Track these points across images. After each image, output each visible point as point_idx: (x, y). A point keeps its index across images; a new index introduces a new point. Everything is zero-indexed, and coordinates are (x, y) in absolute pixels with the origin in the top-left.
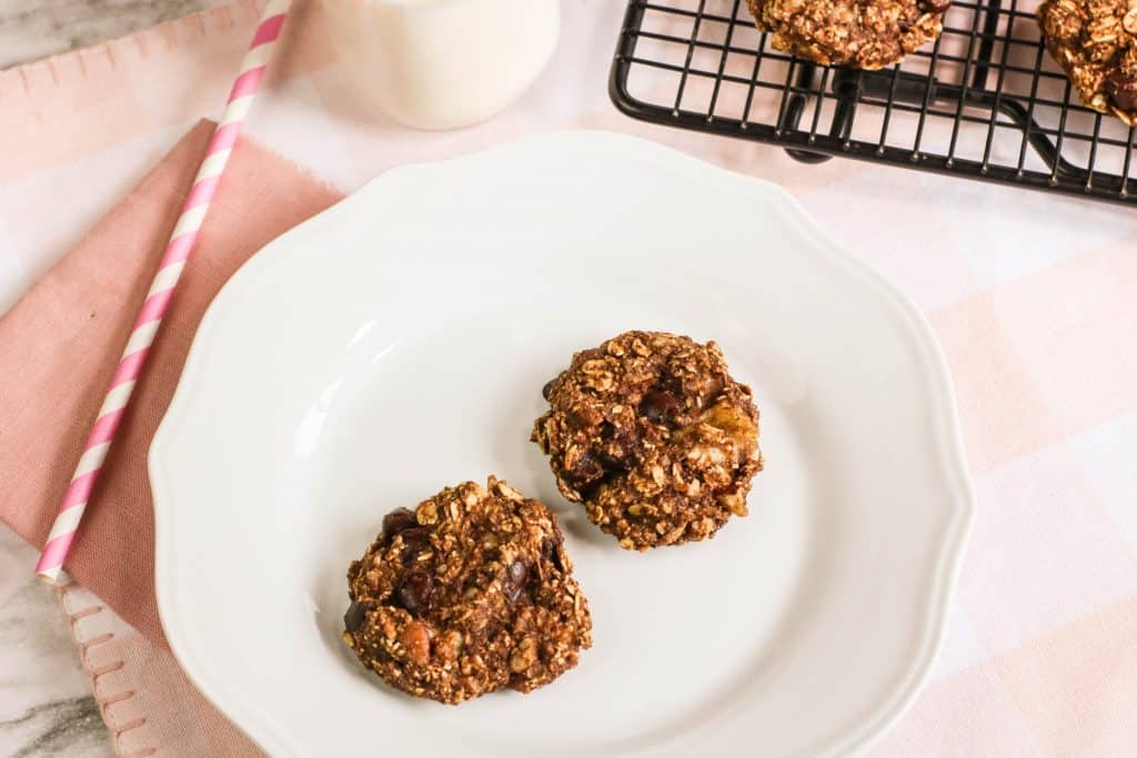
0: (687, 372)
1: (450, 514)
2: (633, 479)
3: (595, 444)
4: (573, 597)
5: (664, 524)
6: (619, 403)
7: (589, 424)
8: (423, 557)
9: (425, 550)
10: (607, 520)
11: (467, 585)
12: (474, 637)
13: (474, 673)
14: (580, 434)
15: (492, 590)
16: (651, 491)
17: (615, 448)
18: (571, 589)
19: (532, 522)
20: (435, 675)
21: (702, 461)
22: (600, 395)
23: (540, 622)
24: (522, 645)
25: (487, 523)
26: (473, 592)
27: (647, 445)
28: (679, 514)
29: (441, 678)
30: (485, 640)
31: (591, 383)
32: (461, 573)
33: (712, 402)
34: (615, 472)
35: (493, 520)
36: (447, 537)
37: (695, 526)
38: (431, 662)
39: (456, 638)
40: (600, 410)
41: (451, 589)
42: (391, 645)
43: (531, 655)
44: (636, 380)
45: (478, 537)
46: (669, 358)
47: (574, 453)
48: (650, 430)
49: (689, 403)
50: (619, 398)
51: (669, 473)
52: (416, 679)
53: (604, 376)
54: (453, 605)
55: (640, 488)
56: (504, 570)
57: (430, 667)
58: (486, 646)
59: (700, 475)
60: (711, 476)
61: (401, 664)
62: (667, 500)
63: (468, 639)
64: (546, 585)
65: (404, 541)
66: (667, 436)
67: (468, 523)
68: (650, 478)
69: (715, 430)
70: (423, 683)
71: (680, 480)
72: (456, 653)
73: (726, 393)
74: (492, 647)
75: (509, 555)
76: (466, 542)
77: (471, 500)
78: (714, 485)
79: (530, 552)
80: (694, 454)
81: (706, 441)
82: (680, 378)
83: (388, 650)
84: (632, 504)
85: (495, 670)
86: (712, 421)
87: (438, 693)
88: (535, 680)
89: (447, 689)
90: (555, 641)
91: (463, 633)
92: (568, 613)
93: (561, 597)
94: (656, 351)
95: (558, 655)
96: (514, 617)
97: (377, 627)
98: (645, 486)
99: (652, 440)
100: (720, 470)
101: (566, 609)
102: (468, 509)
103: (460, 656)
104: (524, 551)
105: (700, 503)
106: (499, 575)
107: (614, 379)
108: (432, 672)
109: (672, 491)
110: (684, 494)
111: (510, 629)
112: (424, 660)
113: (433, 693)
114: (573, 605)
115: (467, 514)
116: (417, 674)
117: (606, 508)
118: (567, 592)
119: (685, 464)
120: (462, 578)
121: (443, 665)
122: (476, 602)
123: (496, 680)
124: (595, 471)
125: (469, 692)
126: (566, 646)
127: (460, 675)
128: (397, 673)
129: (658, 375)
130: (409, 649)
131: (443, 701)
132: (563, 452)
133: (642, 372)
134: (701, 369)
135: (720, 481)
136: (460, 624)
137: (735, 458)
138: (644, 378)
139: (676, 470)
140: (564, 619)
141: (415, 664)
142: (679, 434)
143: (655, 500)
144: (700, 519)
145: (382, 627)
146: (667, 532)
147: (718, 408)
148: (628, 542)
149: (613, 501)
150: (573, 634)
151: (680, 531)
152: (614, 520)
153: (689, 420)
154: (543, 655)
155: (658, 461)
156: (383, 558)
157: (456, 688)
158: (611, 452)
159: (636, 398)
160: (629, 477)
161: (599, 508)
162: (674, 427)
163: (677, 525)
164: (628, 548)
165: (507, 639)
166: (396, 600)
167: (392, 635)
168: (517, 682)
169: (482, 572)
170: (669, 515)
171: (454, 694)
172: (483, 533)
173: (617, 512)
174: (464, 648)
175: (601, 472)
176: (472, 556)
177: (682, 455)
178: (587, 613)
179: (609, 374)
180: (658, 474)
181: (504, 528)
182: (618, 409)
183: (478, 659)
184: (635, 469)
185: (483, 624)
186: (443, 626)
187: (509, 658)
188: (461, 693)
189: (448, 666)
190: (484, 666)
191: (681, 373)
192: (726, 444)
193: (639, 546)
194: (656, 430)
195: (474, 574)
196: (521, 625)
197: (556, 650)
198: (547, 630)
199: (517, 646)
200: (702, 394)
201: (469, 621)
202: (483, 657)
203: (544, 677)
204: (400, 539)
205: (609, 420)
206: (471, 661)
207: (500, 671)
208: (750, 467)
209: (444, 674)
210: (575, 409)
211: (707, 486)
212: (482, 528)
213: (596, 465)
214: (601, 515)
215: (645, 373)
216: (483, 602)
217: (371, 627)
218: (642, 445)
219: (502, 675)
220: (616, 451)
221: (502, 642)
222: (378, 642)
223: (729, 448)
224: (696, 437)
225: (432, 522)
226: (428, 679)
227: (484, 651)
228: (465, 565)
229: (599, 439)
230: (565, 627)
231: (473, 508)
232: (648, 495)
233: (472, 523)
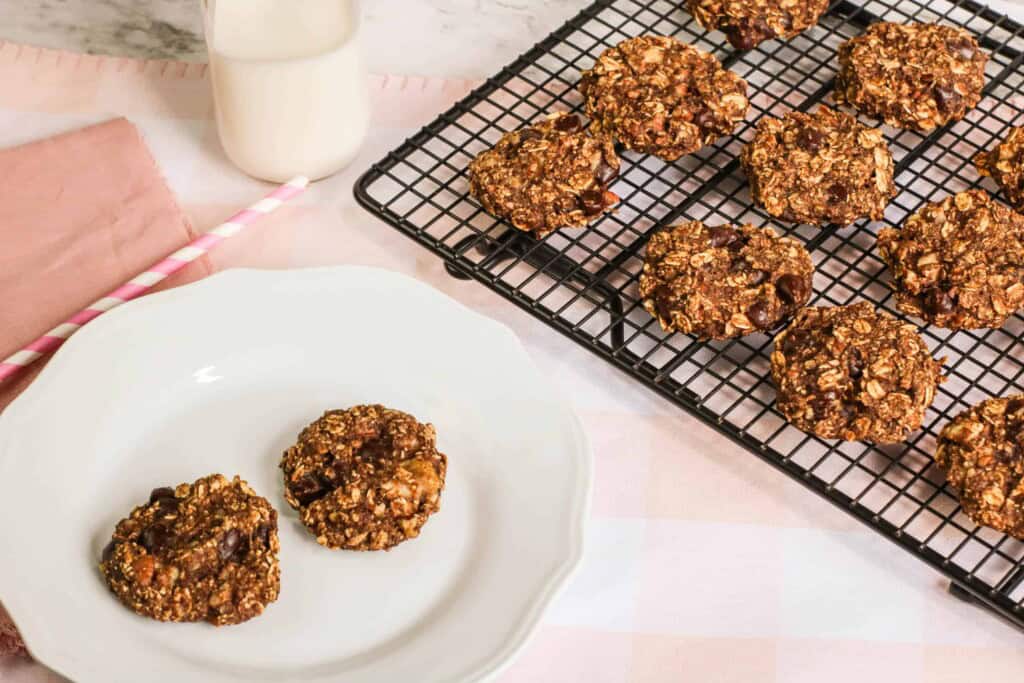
0: (399, 432)
1: (198, 493)
2: (337, 494)
3: (318, 467)
4: (270, 565)
5: (351, 530)
6: (343, 443)
7: (316, 452)
8: (169, 517)
9: (172, 514)
10: (312, 521)
11: (194, 538)
12: (187, 575)
13: (182, 601)
14: (309, 458)
15: (209, 544)
16: (348, 504)
17: (330, 471)
18: (270, 560)
19: (254, 507)
20: (152, 595)
21: (392, 492)
22: (332, 436)
23: (239, 575)
24: (221, 588)
25: (222, 502)
26: (195, 543)
27: (354, 474)
28: (364, 525)
29: (155, 598)
30: (196, 580)
31: (328, 428)
32: (192, 530)
33: (411, 455)
34: (326, 488)
35: (226, 500)
36: (190, 506)
37: (374, 535)
38: (151, 585)
39: (174, 573)
40: (327, 445)
41: (181, 539)
42: (127, 567)
43: (225, 594)
44: (360, 431)
45: (213, 510)
46: (389, 421)
47: (301, 470)
48: (360, 465)
49: (395, 454)
50: (345, 441)
51: (364, 494)
52: (138, 596)
53: (339, 425)
54: (178, 549)
55: (340, 502)
56: (222, 533)
57: (150, 588)
58: (195, 584)
59: (388, 502)
60: (397, 504)
61: (129, 583)
62: (357, 512)
63: (183, 575)
64: (252, 552)
65: (160, 505)
66: (372, 472)
67: (208, 500)
68: (349, 495)
69: (406, 473)
70: (144, 601)
71: (371, 501)
72: (172, 584)
73: (423, 451)
74: (199, 585)
75: (228, 524)
76: (203, 513)
77: (215, 486)
78: (397, 512)
79: (246, 527)
80: (387, 486)
81: (397, 478)
82: (392, 436)
83: (123, 571)
84: (332, 512)
85: (197, 602)
86: (407, 468)
87: (152, 609)
88: (225, 616)
89: (158, 608)
90: (245, 591)
91: (180, 571)
92: (262, 574)
93: (260, 563)
94: (381, 416)
95: (245, 600)
96: (220, 569)
97: (120, 554)
98: (344, 500)
99: (359, 472)
100: (404, 501)
101: (261, 571)
102: (212, 491)
103: (175, 587)
104: (242, 525)
105: (383, 521)
106: (217, 536)
107: (346, 428)
108: (149, 593)
109: (364, 508)
110: (371, 512)
111: (216, 577)
112: (146, 582)
113: (148, 608)
114: (267, 571)
115: (209, 494)
116: (139, 592)
117: (313, 511)
118: (266, 561)
119: (378, 492)
120: (191, 533)
121: (159, 590)
122: (195, 549)
123: (196, 610)
124: (311, 485)
125: (175, 614)
126: (253, 595)
127: (171, 601)
128: (125, 589)
129: (379, 432)
130: (137, 572)
131: (153, 617)
132: (293, 470)
133: (367, 428)
134: (409, 431)
135: (402, 510)
136: (179, 562)
137: (418, 496)
138: (367, 431)
139: (370, 494)
140: (258, 577)
141: (139, 583)
142: (381, 472)
143: (348, 512)
144: (378, 531)
145: (123, 554)
146: (353, 535)
147: (414, 460)
148: (323, 539)
149: (318, 507)
150: (262, 590)
151: (363, 536)
152: (317, 522)
153: (390, 463)
154: (235, 598)
155: (359, 486)
156: (141, 514)
157: (165, 609)
158: (327, 473)
159: (358, 444)
160: (335, 493)
161: (308, 511)
162: (378, 466)
163: (360, 533)
164: (322, 544)
165: (212, 582)
166: (141, 541)
167: (129, 561)
168: (212, 617)
169: (206, 532)
170: (356, 523)
171: (163, 614)
172: (217, 509)
173: (320, 516)
174: (179, 582)
175: (317, 488)
176: (203, 521)
177: (378, 485)
178: (278, 580)
179: (343, 424)
180: (356, 494)
181: (232, 507)
182: (340, 447)
183: (187, 591)
184: (340, 488)
185: (197, 566)
186: (167, 563)
187: (210, 596)
188: (169, 613)
189: (163, 591)
190: (189, 597)
191: (395, 432)
192: (413, 484)
193: (331, 545)
194: (365, 467)
195: (200, 532)
196: (224, 575)
197: (244, 596)
198: (243, 582)
199: (218, 588)
200: (406, 449)
201: (186, 561)
202: (190, 590)
203: (232, 615)
204: (157, 503)
205: (332, 453)
206: (182, 592)
207: (200, 603)
208: (428, 506)
209: (159, 597)
210: (310, 441)
211: (391, 511)
212: (217, 506)
213: (315, 483)
214: (308, 515)
215: (370, 428)
216: (201, 550)
217: (116, 554)
218: (351, 473)
219: (202, 607)
220: (330, 474)
221: (208, 583)
222: (118, 566)
223: (414, 487)
224: (391, 474)
225: (184, 496)
226: (147, 597)
227: (192, 587)
228: (195, 526)
229: (321, 464)
230: (256, 583)
231: (215, 491)
232: (345, 507)
233: (211, 501)
